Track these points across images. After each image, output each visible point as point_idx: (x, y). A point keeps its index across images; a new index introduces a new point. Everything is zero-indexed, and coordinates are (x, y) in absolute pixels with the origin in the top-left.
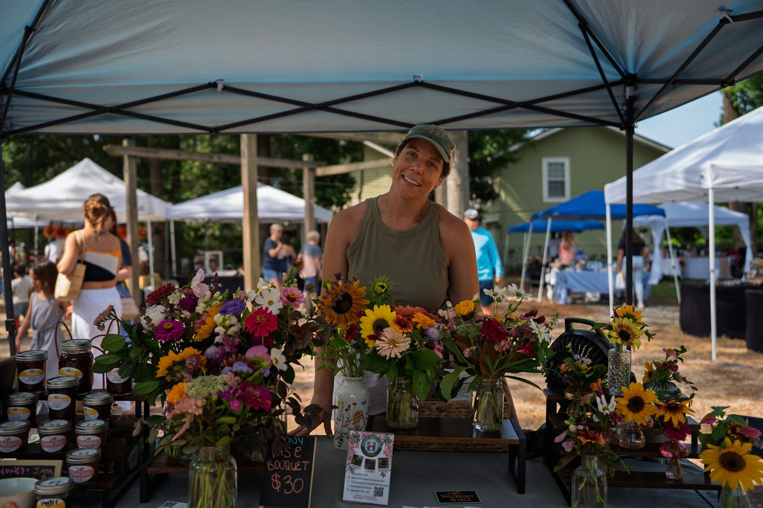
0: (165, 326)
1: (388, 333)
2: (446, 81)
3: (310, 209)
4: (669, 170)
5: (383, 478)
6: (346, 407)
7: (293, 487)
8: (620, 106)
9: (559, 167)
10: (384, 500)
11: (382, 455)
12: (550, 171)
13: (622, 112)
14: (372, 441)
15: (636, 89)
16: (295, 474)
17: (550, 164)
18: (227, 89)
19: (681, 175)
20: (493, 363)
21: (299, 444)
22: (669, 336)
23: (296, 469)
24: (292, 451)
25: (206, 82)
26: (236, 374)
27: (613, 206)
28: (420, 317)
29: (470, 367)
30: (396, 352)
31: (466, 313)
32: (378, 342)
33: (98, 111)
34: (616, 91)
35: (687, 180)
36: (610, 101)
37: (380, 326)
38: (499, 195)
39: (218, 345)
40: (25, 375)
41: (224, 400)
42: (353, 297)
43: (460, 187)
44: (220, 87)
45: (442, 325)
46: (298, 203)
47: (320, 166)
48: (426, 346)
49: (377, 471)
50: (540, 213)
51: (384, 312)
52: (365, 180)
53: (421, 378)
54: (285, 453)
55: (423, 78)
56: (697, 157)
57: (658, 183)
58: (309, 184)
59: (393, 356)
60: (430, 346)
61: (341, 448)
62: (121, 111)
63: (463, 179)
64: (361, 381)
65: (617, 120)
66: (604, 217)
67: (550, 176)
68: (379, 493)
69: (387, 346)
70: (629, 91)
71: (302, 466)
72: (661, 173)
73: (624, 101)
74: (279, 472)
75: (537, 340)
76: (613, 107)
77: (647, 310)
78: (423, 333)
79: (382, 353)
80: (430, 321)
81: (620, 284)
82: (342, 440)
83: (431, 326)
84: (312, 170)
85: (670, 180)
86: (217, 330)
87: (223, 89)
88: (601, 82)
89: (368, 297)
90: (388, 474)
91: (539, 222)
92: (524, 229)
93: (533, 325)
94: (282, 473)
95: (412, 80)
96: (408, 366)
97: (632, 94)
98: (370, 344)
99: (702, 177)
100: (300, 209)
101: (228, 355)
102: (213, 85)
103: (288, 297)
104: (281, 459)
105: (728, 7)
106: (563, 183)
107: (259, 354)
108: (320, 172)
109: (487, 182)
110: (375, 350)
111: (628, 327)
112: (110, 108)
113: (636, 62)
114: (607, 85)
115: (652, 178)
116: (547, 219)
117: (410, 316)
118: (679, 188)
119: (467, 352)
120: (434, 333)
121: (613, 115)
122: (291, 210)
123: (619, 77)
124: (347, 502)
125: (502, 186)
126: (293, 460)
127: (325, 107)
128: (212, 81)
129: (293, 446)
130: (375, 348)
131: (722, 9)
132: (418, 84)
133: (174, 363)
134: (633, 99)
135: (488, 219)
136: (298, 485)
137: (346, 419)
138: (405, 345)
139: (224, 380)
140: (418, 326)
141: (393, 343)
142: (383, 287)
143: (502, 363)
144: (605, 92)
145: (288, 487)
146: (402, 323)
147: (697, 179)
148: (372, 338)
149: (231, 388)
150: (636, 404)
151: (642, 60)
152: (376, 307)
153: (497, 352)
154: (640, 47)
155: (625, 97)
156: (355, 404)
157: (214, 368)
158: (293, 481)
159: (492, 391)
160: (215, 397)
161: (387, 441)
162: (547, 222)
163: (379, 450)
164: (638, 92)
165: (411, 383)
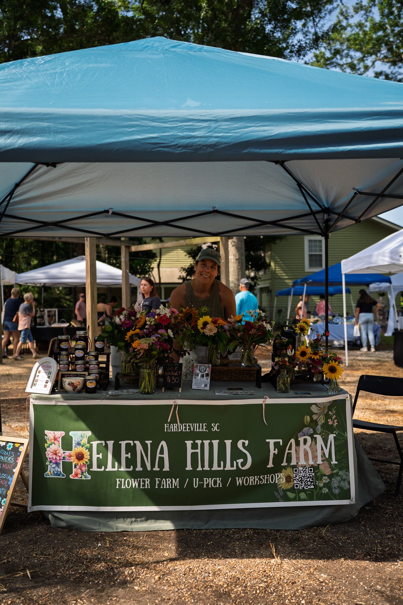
0: (126, 322)
1: (208, 326)
2: (230, 210)
3: (126, 277)
4: (381, 251)
5: (207, 380)
6: (188, 362)
7: (175, 381)
8: (321, 224)
9: (318, 244)
10: (208, 388)
11: (207, 372)
12: (310, 246)
13: (322, 227)
14: (203, 367)
15: (329, 215)
16: (175, 376)
17: (310, 241)
18: (114, 213)
19: (387, 255)
20: (249, 338)
21: (177, 366)
22: (385, 368)
23: (176, 374)
24: (174, 368)
25: (103, 210)
26: (156, 337)
27: (346, 275)
28: (221, 321)
29: (240, 341)
30: (212, 334)
31: (238, 320)
32: (205, 330)
33: (45, 225)
34: (318, 216)
35: (391, 258)
36: (315, 221)
37: (205, 324)
38: (269, 265)
39: (147, 329)
40: (62, 345)
41: (154, 345)
42: (193, 315)
43: (239, 260)
44: (111, 212)
45: (229, 324)
46: (118, 272)
47: (134, 244)
48: (223, 331)
49: (205, 378)
50: (299, 280)
51: (208, 318)
52: (162, 254)
53: (221, 344)
54: (171, 369)
55: (218, 208)
56: (398, 243)
57: (374, 259)
58: (125, 259)
59: (211, 335)
60: (225, 331)
61: (187, 379)
62: (58, 225)
63: (240, 255)
64: (194, 351)
65: (319, 231)
66: (341, 284)
67: (310, 250)
68: (206, 386)
69: (208, 331)
70: (326, 216)
71: (178, 373)
72: (376, 253)
73: (323, 221)
74: (169, 376)
75: (266, 329)
76: (317, 224)
77: (377, 353)
78: (222, 327)
79: (207, 334)
80: (224, 323)
81: (357, 334)
82: (187, 376)
83: (224, 325)
84: (128, 247)
85: (381, 258)
86: (147, 323)
87: (112, 213)
88: (310, 212)
89: (199, 314)
90: (209, 379)
91: (298, 287)
92: (288, 293)
93: (265, 324)
94: (171, 376)
95: (212, 209)
96: (217, 338)
97: (327, 218)
98: (202, 331)
99: (400, 256)
100: (118, 276)
101: (151, 332)
102: (107, 211)
103: (172, 312)
104: (170, 371)
105: (356, 188)
106: (321, 255)
107: (163, 332)
108: (134, 249)
109: (260, 255)
110: (204, 333)
111: (303, 326)
112: (51, 223)
113: (327, 203)
114: (313, 213)
115: (370, 256)
116: (304, 285)
117: (217, 321)
118: (386, 263)
119: (239, 335)
120: (226, 327)
121: (317, 229)
122: (112, 277)
123: (320, 209)
124: (193, 389)
125: (272, 258)
126: (175, 371)
127: (166, 223)
128: (106, 210)
129: (175, 367)
130: (203, 332)
131: (354, 189)
132: (215, 212)
133: (132, 335)
134: (328, 220)
135: (261, 285)
136: (177, 380)
137: (188, 367)
138: (215, 331)
139: (153, 338)
140: (220, 325)
141: (211, 330)
142: (205, 310)
143: (252, 338)
144: (312, 217)
145: (173, 381)
146: (214, 322)
147: (398, 257)
148: (203, 328)
149: (156, 342)
150: (303, 354)
151: (330, 201)
152: (204, 316)
153: (251, 334)
154: (327, 196)
155: (324, 219)
156: (192, 361)
157: (148, 335)
158: (175, 378)
159: (249, 350)
160: (151, 344)
161: (209, 367)
162: (304, 286)
163: (206, 370)
164: (330, 217)
165: (217, 346)
